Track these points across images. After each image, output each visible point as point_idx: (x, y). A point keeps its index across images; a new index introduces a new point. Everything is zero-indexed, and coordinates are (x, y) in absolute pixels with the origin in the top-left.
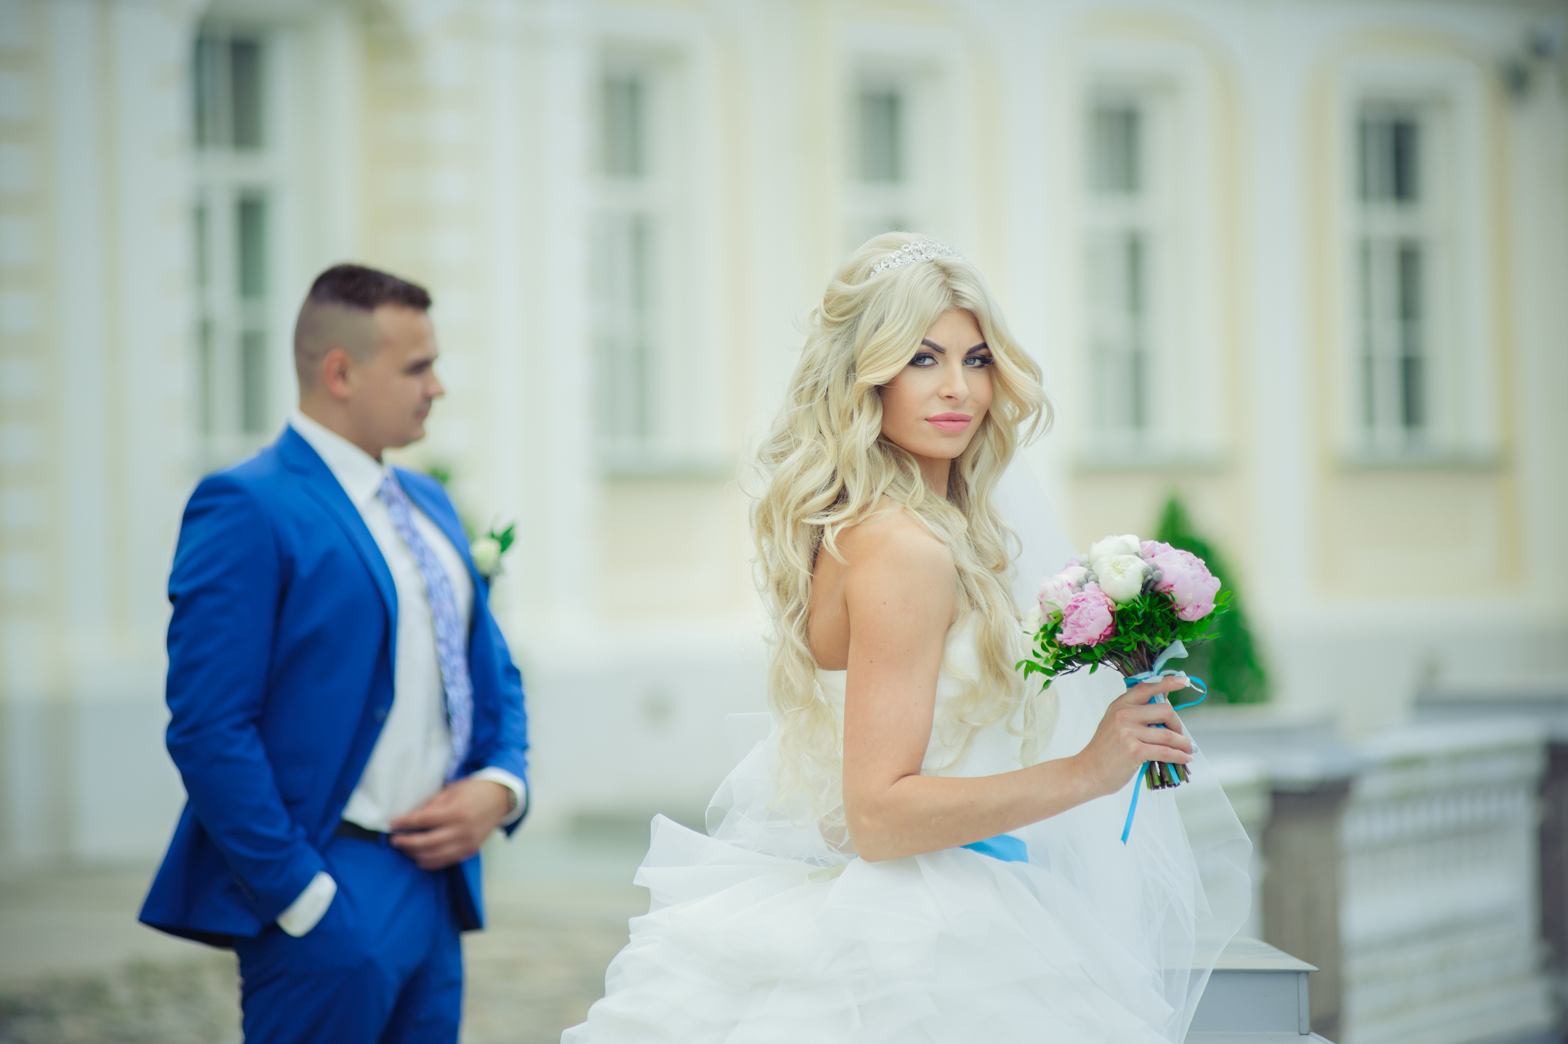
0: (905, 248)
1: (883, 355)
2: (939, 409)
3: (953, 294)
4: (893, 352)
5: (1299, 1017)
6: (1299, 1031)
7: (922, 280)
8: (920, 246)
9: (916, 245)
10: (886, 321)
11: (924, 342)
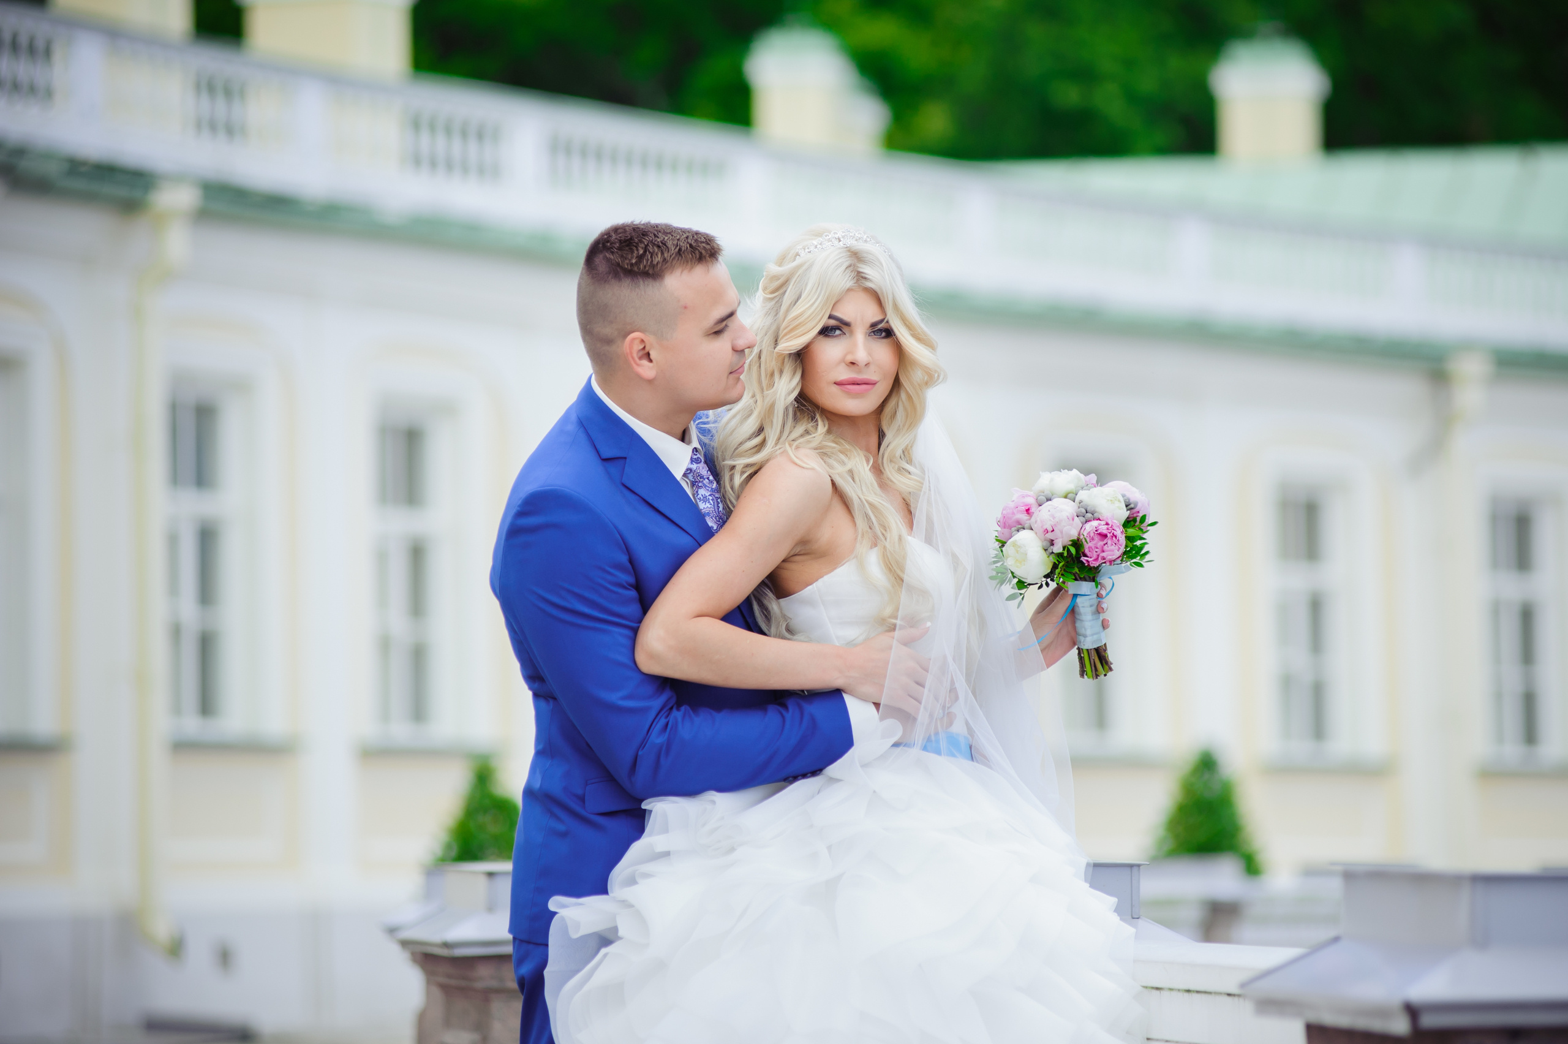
0: (826, 236)
1: (797, 326)
2: (845, 374)
3: (857, 276)
4: (804, 325)
5: (1132, 904)
6: (1132, 916)
7: (833, 263)
8: (839, 235)
9: (835, 233)
10: (803, 297)
11: (830, 317)
